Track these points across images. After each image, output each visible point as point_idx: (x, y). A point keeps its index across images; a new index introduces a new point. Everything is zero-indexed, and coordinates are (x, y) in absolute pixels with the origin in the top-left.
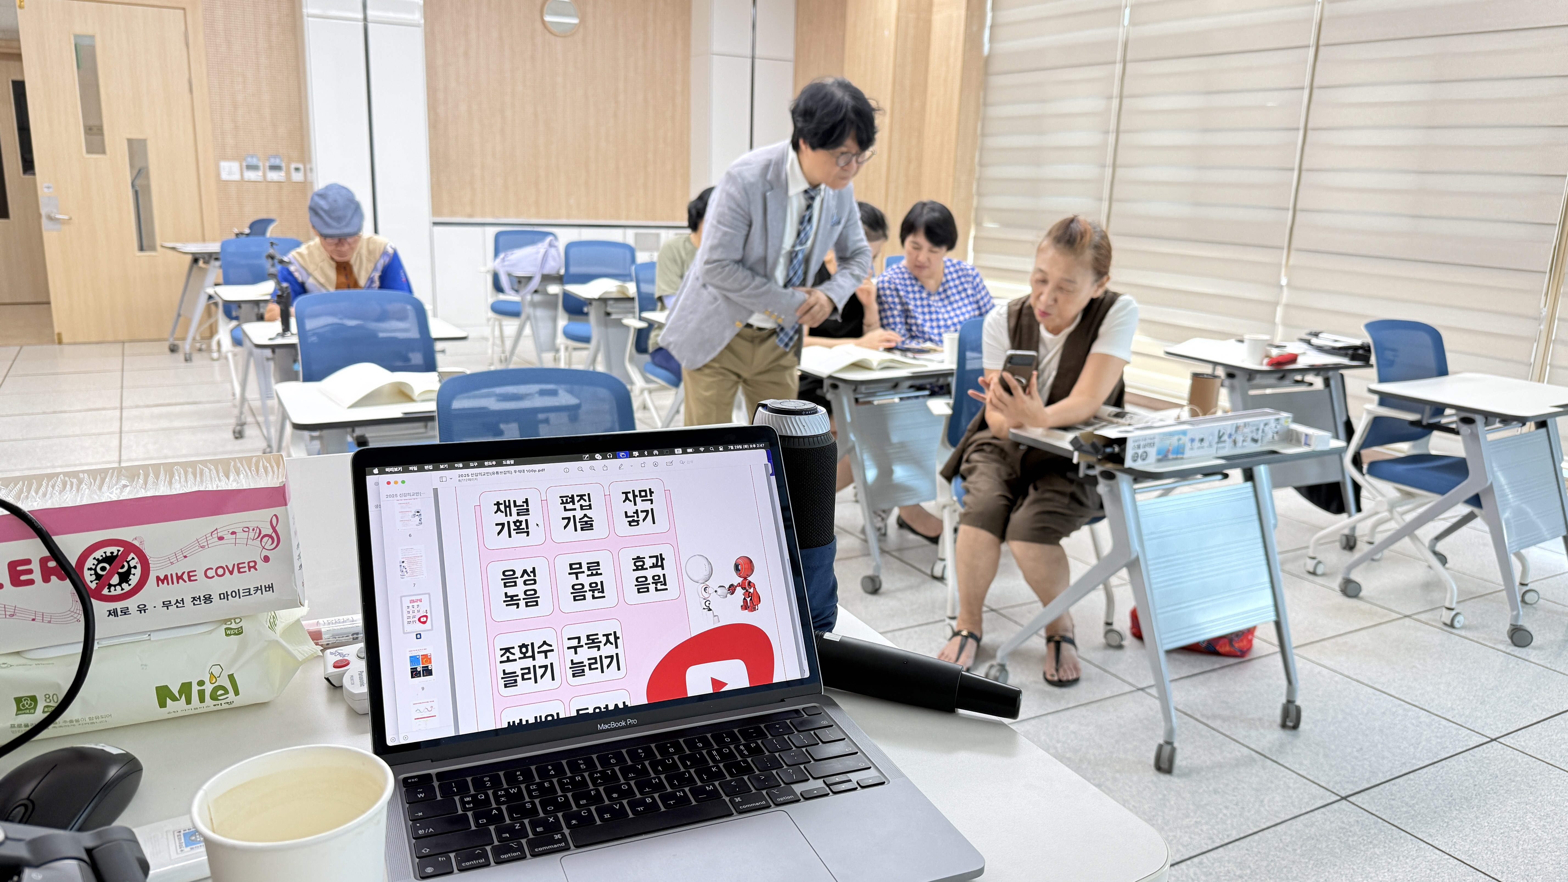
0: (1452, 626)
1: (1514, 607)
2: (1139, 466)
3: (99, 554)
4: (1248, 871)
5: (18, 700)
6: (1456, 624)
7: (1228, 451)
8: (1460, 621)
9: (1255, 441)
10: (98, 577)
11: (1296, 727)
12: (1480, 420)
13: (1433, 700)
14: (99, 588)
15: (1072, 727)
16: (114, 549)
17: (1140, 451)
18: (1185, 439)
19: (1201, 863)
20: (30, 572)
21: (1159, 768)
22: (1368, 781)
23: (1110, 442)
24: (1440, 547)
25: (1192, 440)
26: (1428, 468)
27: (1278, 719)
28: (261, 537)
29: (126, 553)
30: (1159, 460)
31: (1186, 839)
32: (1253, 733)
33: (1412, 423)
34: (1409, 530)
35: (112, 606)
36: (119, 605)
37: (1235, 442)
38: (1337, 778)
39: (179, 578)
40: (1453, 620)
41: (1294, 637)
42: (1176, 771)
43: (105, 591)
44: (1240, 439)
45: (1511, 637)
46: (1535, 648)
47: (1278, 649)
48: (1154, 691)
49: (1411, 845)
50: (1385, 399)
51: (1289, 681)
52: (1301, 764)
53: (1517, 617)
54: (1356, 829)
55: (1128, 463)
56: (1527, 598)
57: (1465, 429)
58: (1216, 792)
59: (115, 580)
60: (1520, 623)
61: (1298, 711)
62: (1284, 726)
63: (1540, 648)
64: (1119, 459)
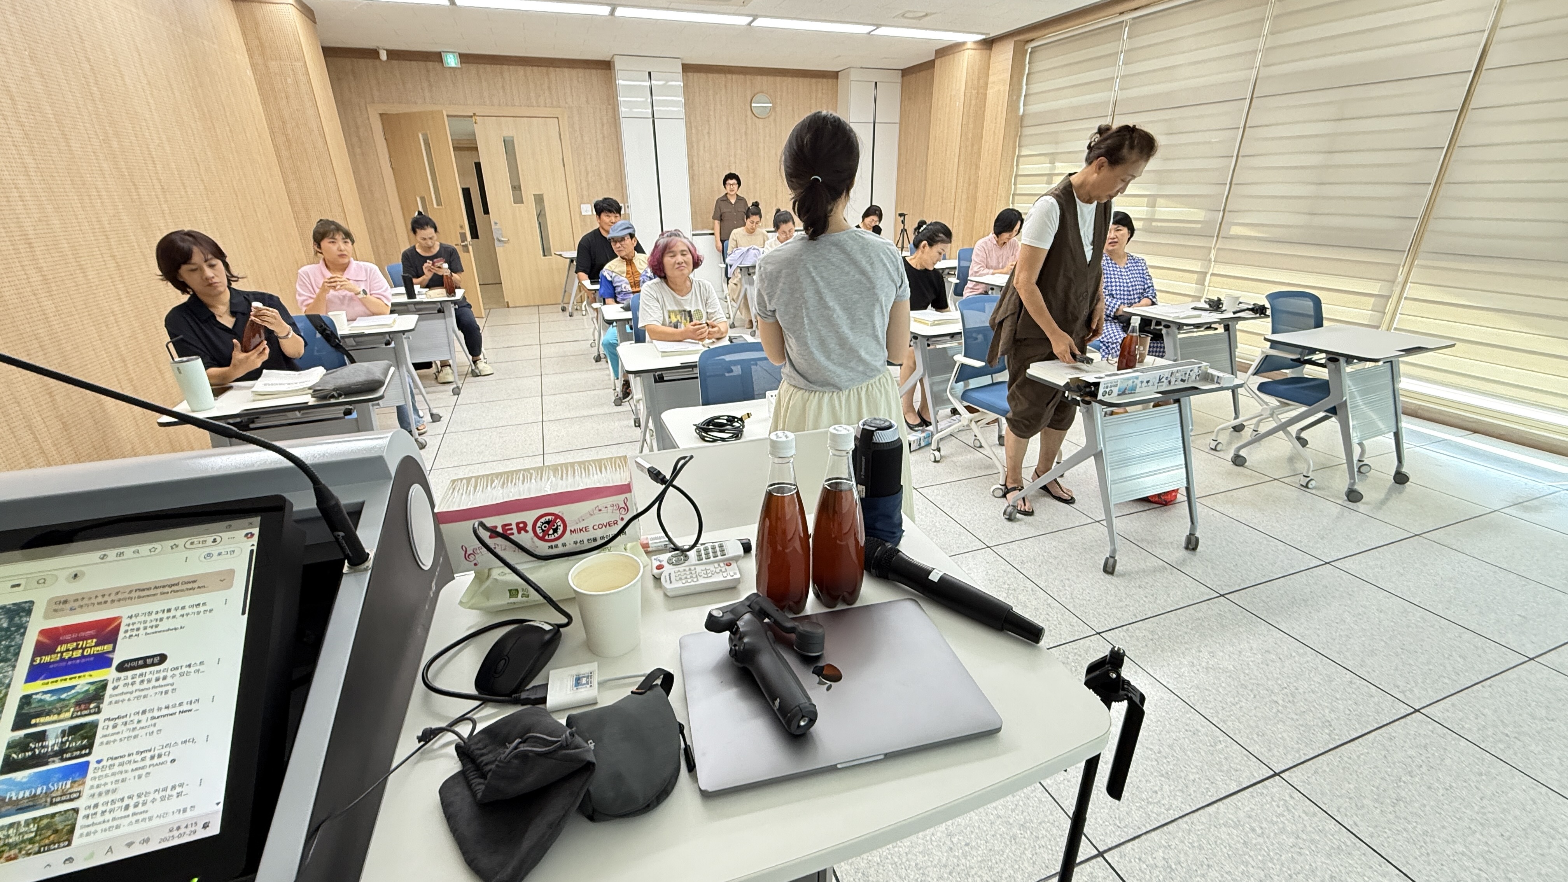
0: (1307, 487)
1: (1352, 477)
2: (1107, 399)
3: (543, 520)
4: (1157, 637)
5: (510, 591)
6: (1310, 486)
7: (1165, 387)
8: (1312, 484)
9: (1183, 381)
10: (543, 531)
11: (1194, 549)
12: (1342, 360)
13: (1288, 535)
14: (544, 536)
15: (1054, 544)
16: (550, 517)
17: (1108, 390)
18: (1138, 382)
19: (1128, 630)
20: (512, 529)
21: (1105, 570)
22: (1239, 585)
23: (1088, 384)
24: (1303, 435)
25: (1142, 382)
26: (1302, 388)
27: (1184, 544)
28: (619, 508)
29: (556, 519)
30: (1119, 395)
31: (1119, 615)
32: (1167, 552)
33: (1292, 360)
34: (1283, 427)
35: (550, 544)
36: (553, 544)
37: (1170, 382)
38: (1219, 583)
39: (581, 530)
40: (1308, 483)
41: (1197, 492)
42: (1115, 573)
43: (547, 537)
44: (1173, 380)
45: (1347, 496)
46: (1364, 503)
47: (1186, 498)
48: (1104, 523)
49: (1264, 627)
50: (1274, 344)
51: (1192, 522)
52: (1196, 572)
53: (1353, 484)
54: (1228, 615)
55: (1100, 397)
56: (1362, 470)
57: (1331, 365)
58: (1140, 587)
59: (551, 532)
60: (1356, 487)
61: (1197, 540)
62: (1187, 548)
63: (1366, 503)
64: (1094, 395)
